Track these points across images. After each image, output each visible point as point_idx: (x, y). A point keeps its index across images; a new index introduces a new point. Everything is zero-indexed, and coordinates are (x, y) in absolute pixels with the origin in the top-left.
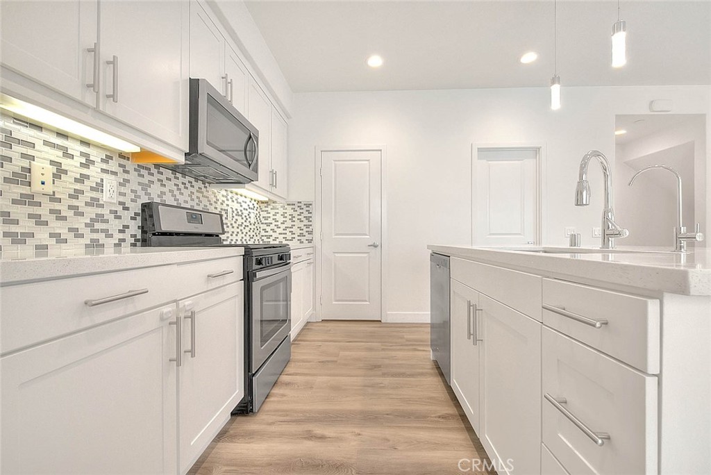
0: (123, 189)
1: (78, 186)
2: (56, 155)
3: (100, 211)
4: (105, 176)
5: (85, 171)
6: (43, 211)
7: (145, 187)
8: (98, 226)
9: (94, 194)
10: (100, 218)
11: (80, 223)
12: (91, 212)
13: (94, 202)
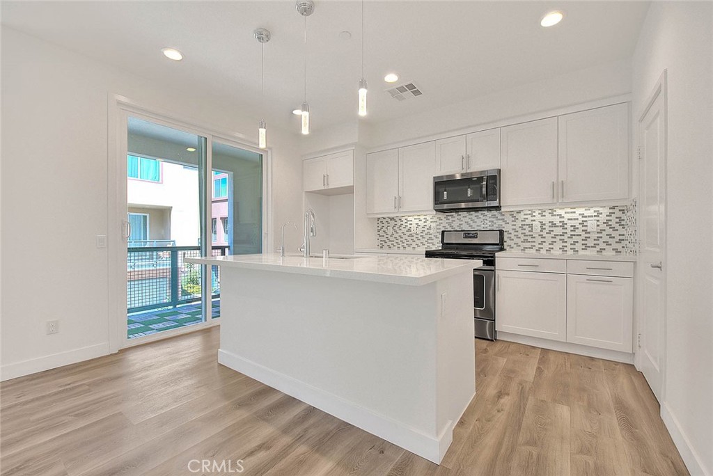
0: (438, 227)
1: (423, 229)
2: (417, 221)
3: (430, 236)
4: (431, 224)
5: (425, 224)
6: (414, 238)
7: (449, 224)
8: (429, 241)
9: (428, 231)
10: (431, 239)
11: (424, 241)
12: (427, 237)
13: (428, 233)
